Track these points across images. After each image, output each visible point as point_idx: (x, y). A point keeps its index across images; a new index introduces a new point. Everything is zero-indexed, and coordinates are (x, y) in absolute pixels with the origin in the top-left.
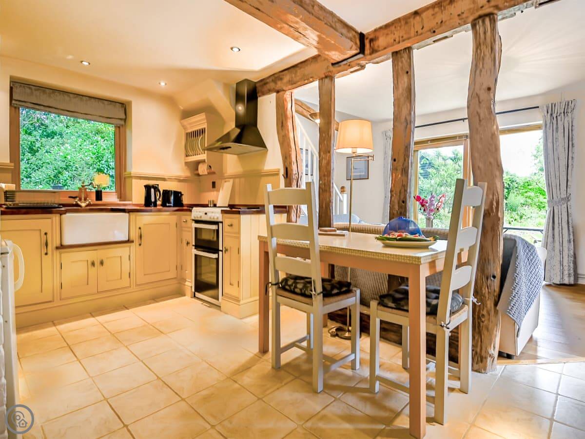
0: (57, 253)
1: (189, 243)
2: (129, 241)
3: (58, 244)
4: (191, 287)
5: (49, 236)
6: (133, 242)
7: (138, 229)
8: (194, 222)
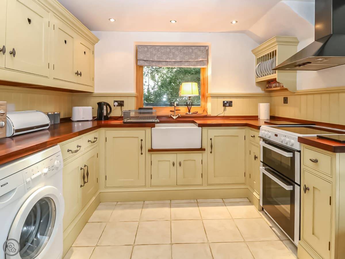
0: (148, 155)
1: (257, 158)
2: (202, 149)
3: (150, 148)
4: (259, 200)
5: (143, 142)
6: (204, 150)
7: (209, 139)
8: (262, 140)
